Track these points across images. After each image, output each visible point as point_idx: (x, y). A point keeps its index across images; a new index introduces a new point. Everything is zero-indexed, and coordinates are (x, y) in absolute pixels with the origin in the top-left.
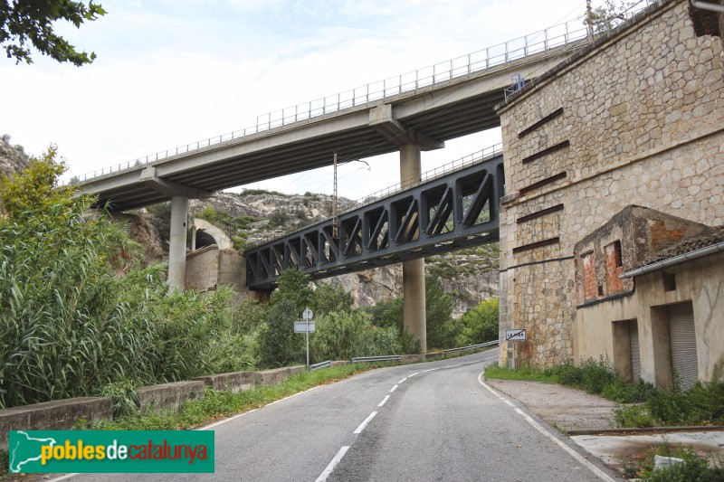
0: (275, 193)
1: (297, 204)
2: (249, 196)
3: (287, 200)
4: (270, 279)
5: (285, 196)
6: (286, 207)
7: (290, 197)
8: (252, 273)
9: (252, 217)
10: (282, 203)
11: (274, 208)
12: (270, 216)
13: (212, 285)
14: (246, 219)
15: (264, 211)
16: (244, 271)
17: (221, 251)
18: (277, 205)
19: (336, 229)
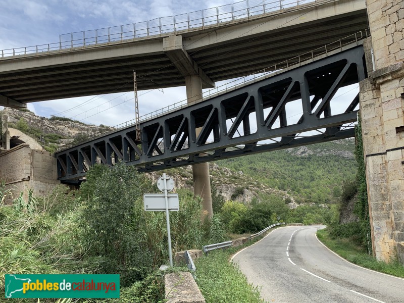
0: (78, 122)
1: (94, 131)
2: (56, 121)
3: (86, 127)
4: (79, 174)
5: (85, 125)
6: (86, 132)
7: (88, 126)
8: (62, 170)
9: (60, 136)
10: (82, 129)
11: (77, 132)
12: (74, 137)
13: (26, 177)
14: (56, 136)
15: (69, 133)
16: (55, 168)
17: (33, 151)
18: (79, 130)
19: (139, 134)
